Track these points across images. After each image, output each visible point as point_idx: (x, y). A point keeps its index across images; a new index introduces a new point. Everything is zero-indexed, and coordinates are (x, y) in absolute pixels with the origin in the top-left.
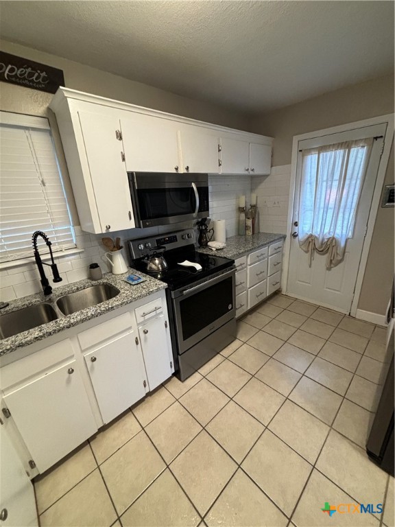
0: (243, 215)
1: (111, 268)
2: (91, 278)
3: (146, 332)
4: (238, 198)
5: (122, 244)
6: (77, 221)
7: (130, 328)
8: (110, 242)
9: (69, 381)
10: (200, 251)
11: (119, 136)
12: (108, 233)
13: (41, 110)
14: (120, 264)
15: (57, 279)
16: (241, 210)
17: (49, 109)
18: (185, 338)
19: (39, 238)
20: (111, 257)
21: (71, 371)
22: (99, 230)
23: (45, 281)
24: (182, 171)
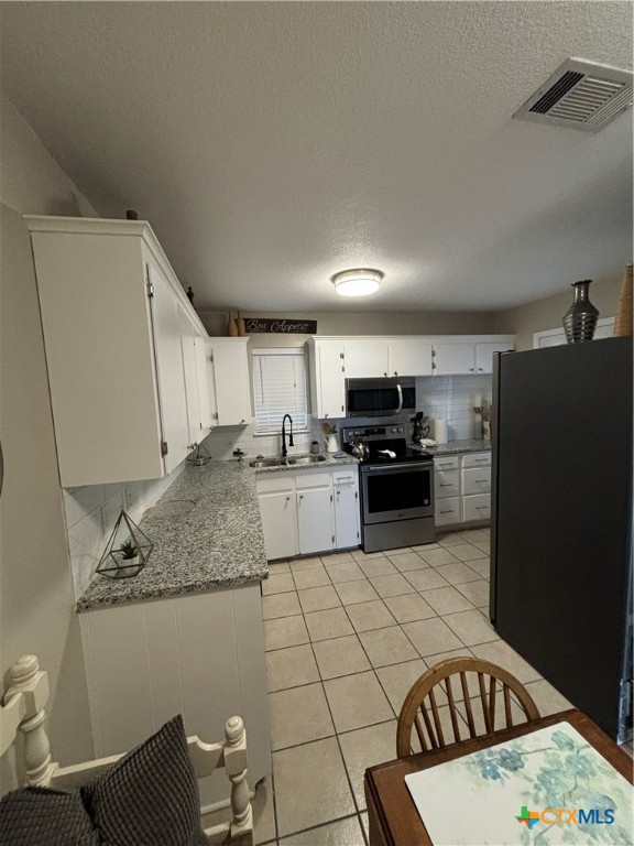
0: (479, 418)
1: (326, 447)
2: (312, 452)
3: (338, 493)
4: (472, 397)
5: (337, 429)
6: (310, 411)
7: (328, 486)
8: (328, 426)
9: (286, 506)
10: (413, 447)
11: (342, 356)
12: (326, 419)
13: (301, 344)
14: (333, 445)
15: (291, 444)
16: (477, 410)
17: (306, 343)
18: (371, 511)
19: (287, 419)
20: (328, 439)
21: (288, 499)
22: (321, 416)
23: (284, 447)
24: (391, 375)
